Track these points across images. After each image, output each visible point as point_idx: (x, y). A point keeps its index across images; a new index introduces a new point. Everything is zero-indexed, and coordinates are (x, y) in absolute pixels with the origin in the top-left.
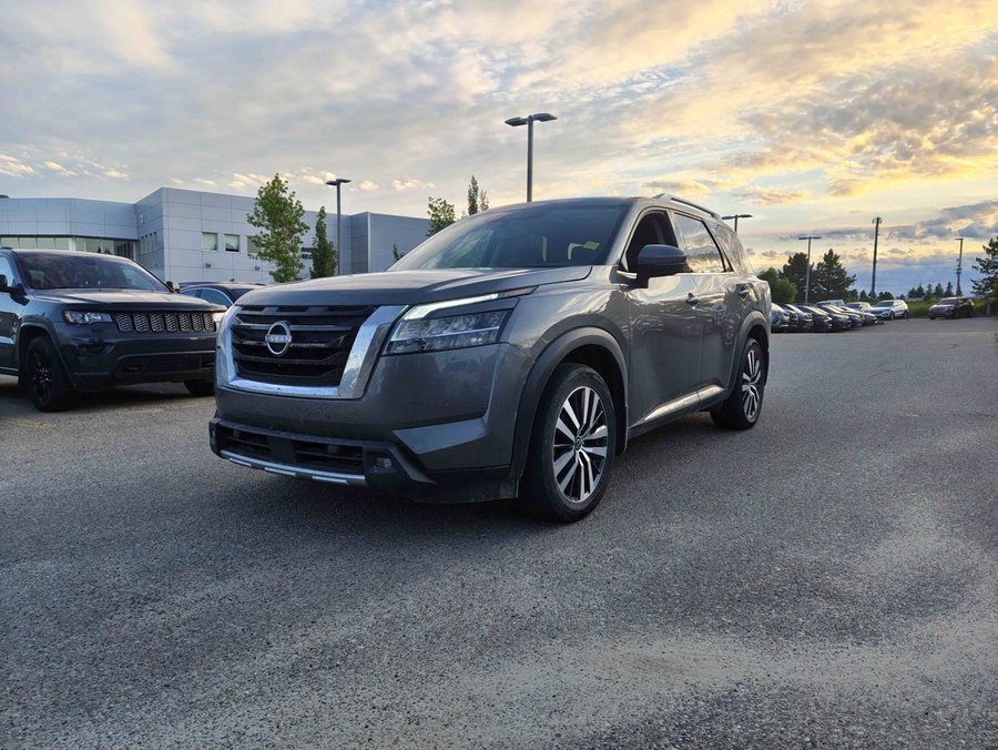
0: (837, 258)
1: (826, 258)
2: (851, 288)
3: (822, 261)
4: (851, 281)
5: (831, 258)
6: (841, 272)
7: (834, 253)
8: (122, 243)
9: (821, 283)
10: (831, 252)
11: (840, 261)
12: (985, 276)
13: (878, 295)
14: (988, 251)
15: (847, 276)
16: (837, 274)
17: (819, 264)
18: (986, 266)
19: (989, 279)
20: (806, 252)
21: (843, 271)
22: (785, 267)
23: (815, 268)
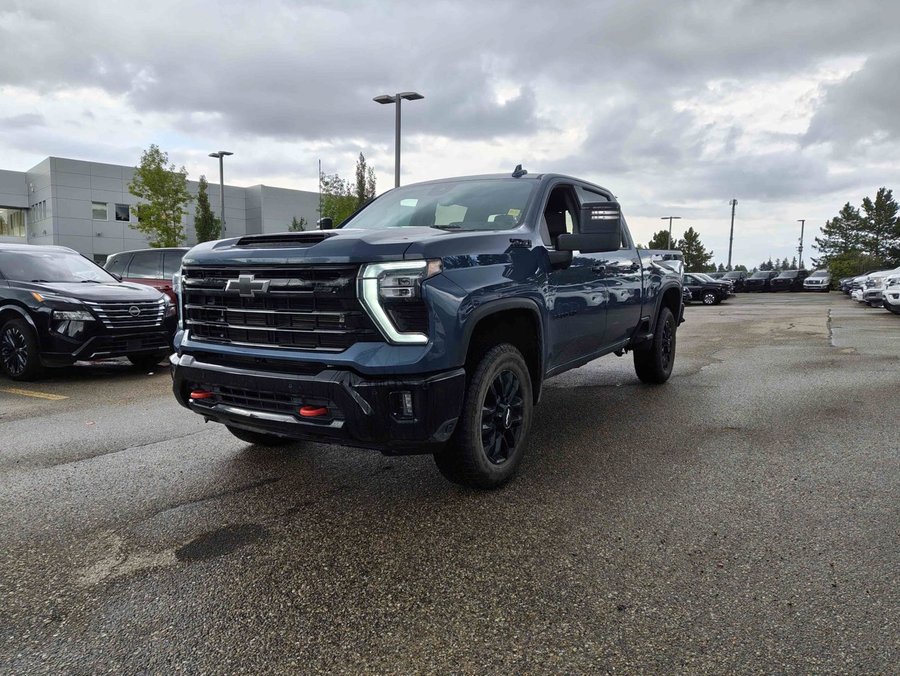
0: (696, 236)
1: (686, 235)
3: (683, 238)
4: (708, 257)
5: (691, 237)
6: (700, 249)
7: (695, 230)
8: (15, 211)
10: (691, 229)
11: (699, 239)
12: (823, 254)
13: (734, 268)
14: (825, 231)
15: (705, 252)
16: (696, 250)
17: (681, 242)
18: (824, 245)
19: (826, 257)
20: (668, 231)
21: (701, 248)
22: (651, 243)
23: (677, 245)
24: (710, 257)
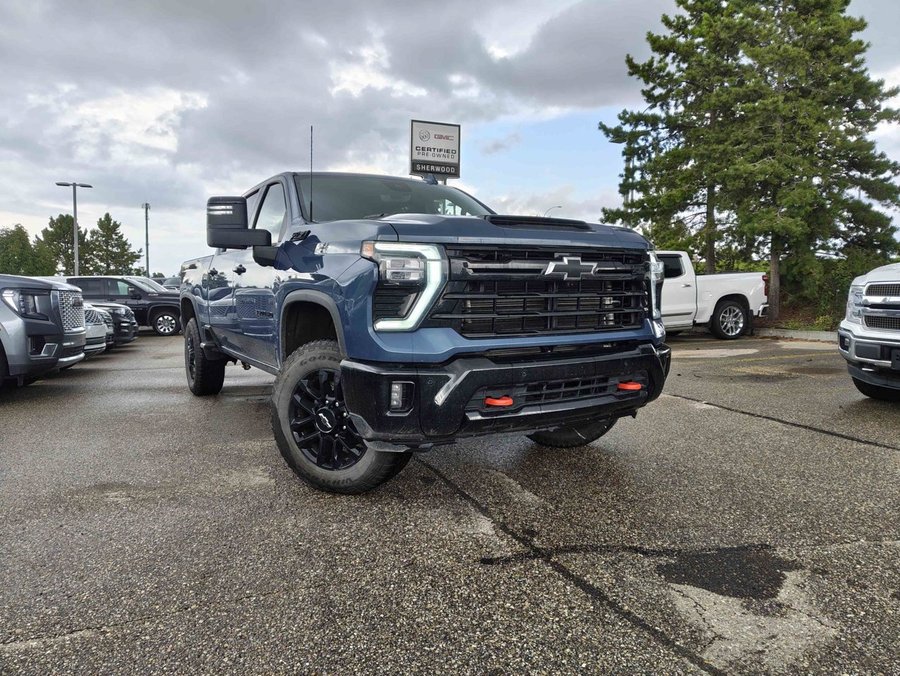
0: (116, 226)
1: (101, 224)
2: (136, 266)
3: (97, 228)
4: (135, 257)
5: (108, 226)
6: (123, 245)
7: (114, 219)
9: (97, 256)
10: (107, 216)
11: (121, 230)
15: (132, 250)
16: (117, 246)
17: (93, 233)
20: (73, 215)
21: (125, 243)
22: (45, 232)
23: (88, 237)
24: (138, 257)
